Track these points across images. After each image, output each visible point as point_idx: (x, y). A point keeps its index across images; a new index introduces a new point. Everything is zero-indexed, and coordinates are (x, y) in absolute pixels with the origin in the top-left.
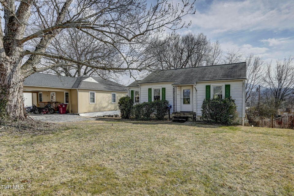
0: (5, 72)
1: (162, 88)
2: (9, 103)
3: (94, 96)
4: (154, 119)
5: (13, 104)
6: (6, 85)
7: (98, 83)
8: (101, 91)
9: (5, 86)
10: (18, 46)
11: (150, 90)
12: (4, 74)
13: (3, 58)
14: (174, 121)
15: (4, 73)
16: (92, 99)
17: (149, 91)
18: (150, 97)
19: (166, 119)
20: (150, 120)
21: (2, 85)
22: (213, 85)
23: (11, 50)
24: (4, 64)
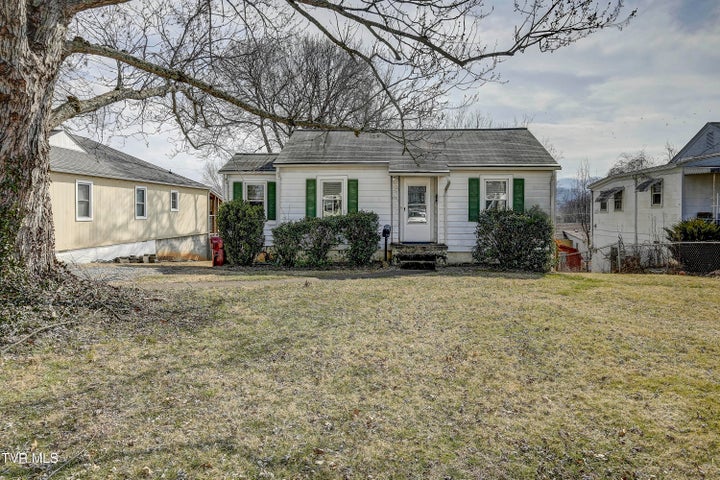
0: (24, 111)
1: (349, 181)
2: (25, 222)
3: (88, 196)
4: (340, 264)
5: (36, 224)
6: (24, 156)
7: (82, 151)
8: (109, 181)
9: (22, 158)
10: (60, 20)
11: (311, 184)
12: (22, 117)
13: (25, 58)
14: (405, 267)
15: (21, 112)
16: (83, 206)
17: (307, 186)
18: (311, 203)
19: (379, 263)
20: (331, 266)
21: (12, 155)
22: (485, 178)
23: (38, 31)
24: (26, 77)
